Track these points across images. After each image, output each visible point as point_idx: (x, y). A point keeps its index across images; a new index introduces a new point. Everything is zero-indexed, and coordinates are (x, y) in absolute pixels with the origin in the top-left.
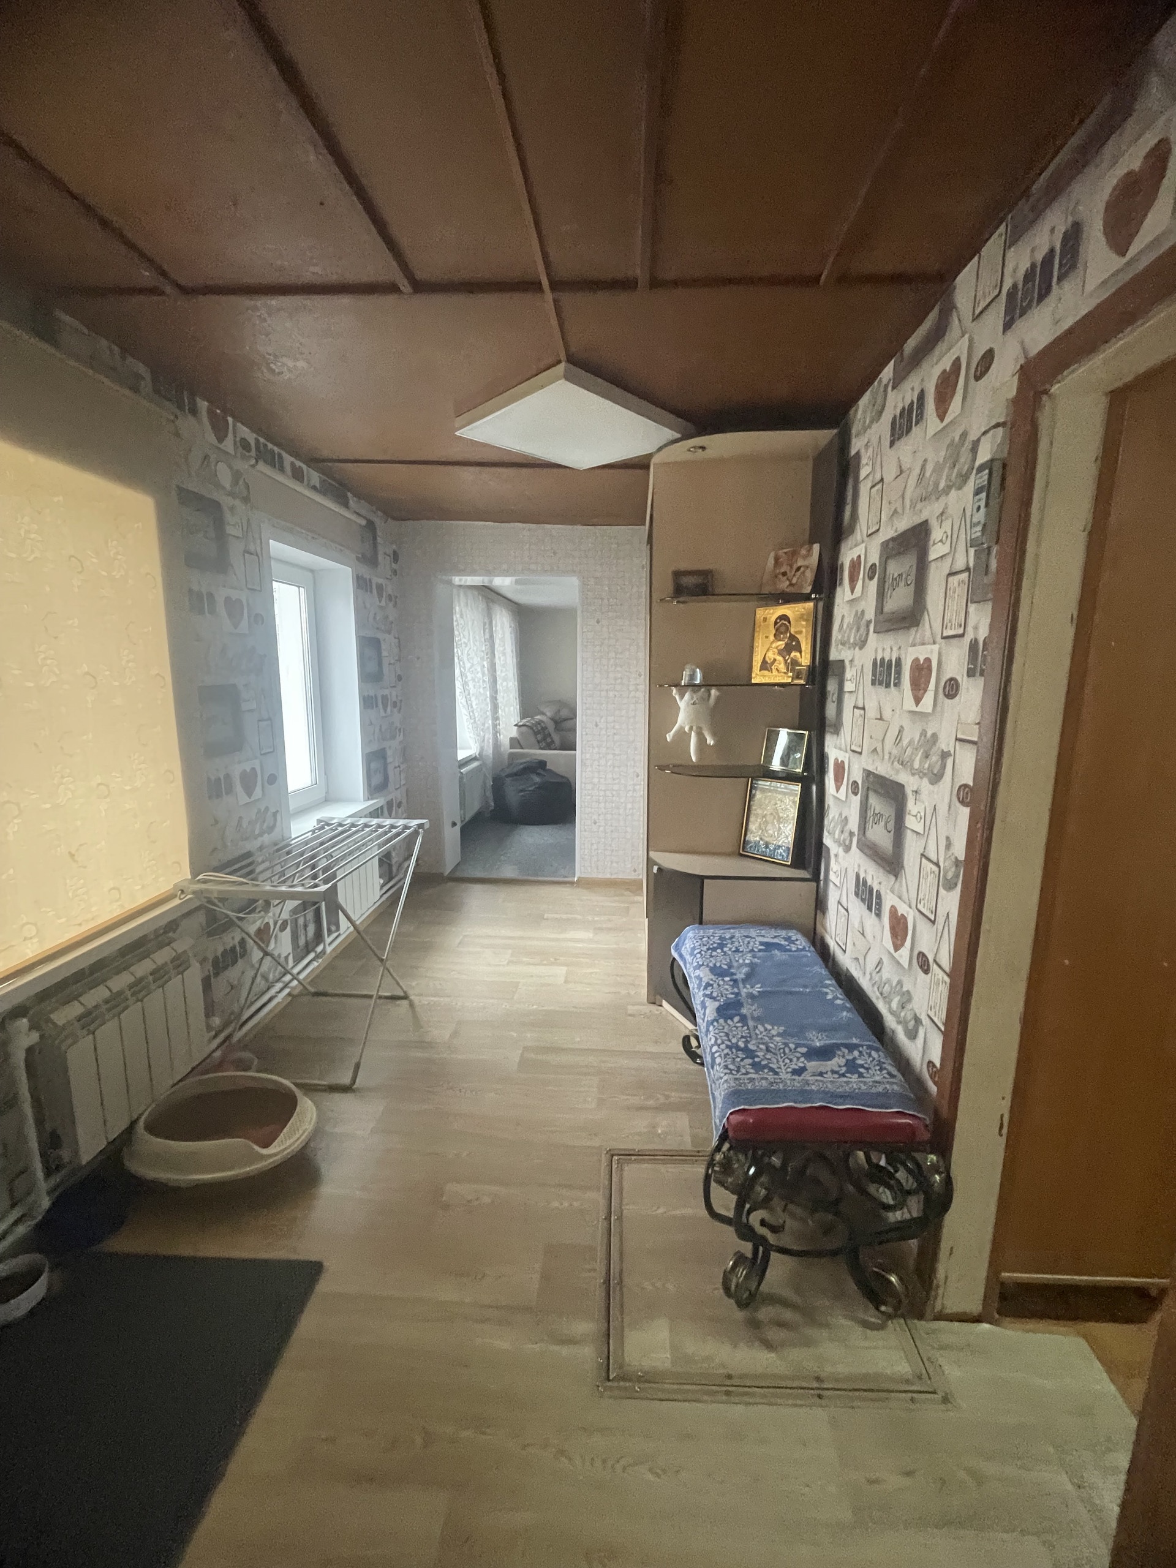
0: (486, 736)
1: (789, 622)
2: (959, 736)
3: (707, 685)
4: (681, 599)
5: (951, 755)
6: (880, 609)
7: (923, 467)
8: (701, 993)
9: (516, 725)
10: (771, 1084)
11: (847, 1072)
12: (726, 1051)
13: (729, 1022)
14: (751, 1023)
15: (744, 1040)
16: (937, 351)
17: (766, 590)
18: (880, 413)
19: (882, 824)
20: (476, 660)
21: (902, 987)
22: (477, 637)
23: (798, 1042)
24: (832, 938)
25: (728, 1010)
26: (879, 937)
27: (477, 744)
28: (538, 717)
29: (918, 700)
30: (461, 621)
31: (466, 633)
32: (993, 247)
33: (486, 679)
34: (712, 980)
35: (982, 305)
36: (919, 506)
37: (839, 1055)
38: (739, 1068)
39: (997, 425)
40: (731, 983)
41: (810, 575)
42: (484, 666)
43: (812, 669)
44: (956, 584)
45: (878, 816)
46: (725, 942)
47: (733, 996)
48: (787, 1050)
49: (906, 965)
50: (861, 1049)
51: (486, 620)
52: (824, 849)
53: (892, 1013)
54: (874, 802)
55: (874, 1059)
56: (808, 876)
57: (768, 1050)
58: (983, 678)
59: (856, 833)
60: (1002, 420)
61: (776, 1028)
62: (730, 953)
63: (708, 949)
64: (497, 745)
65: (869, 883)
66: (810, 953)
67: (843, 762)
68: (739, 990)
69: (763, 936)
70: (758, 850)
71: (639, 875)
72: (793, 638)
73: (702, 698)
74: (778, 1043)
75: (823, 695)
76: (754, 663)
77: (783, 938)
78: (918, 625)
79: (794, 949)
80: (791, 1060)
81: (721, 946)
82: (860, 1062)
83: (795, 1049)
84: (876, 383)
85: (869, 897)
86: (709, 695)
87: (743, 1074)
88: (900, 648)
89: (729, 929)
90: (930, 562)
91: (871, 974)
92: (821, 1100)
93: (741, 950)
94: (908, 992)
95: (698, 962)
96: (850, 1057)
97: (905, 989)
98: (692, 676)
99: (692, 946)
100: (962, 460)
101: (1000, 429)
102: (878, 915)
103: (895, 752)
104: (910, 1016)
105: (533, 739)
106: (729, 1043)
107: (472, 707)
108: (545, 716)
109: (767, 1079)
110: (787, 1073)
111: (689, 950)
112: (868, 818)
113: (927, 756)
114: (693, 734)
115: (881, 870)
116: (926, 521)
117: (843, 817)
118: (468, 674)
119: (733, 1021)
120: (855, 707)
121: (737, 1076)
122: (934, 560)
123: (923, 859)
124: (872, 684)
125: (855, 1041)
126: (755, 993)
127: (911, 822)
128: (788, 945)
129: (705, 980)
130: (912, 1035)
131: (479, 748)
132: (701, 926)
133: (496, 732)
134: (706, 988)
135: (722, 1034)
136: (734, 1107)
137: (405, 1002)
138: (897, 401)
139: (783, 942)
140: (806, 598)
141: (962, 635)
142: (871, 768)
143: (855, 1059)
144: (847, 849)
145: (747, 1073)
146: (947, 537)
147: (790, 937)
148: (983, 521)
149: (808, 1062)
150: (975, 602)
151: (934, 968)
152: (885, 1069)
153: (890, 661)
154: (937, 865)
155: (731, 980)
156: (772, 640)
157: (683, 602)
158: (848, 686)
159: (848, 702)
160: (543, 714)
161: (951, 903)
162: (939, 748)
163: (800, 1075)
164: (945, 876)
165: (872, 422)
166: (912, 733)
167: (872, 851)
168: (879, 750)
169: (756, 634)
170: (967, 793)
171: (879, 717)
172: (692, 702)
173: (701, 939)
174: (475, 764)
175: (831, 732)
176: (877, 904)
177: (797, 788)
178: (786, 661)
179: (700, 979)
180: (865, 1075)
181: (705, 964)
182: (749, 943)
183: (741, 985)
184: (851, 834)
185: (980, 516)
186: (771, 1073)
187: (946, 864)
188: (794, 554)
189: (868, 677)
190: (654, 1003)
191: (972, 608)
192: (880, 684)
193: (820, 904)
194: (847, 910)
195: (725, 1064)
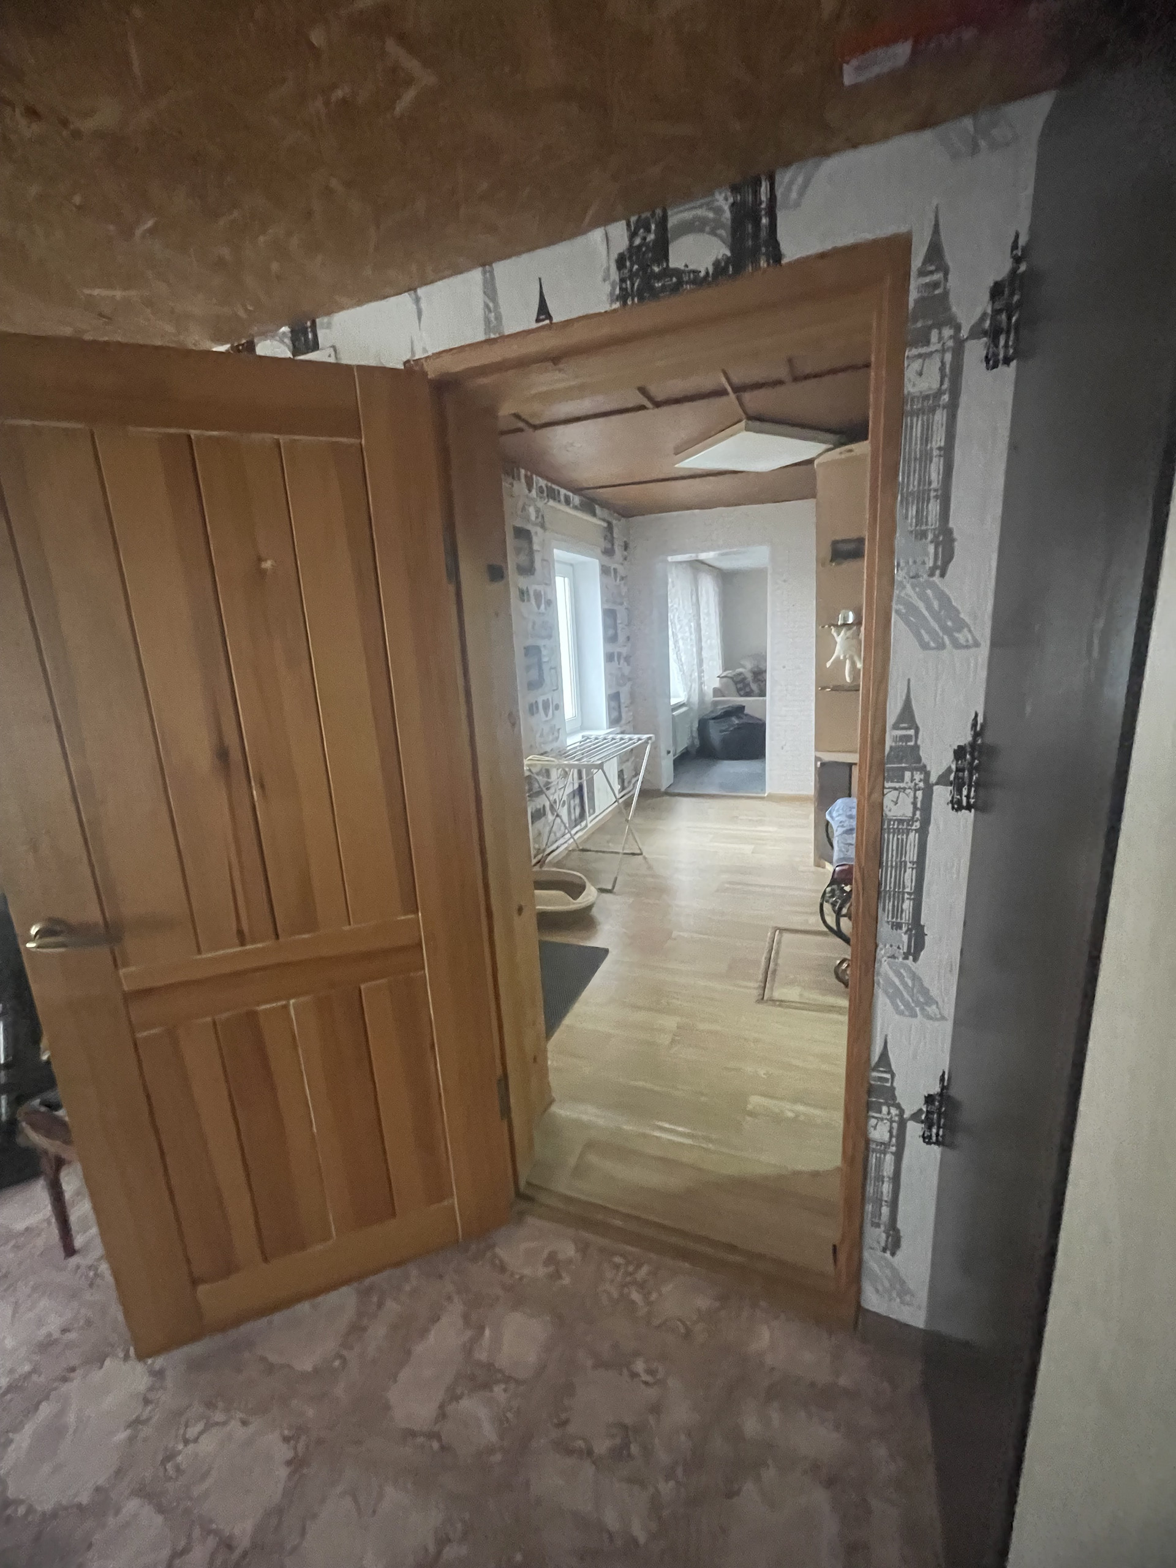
0: (693, 686)
3: (857, 625)
4: (837, 561)
9: (718, 677)
20: (685, 621)
22: (686, 602)
27: (686, 693)
28: (739, 670)
30: (674, 591)
31: (677, 600)
33: (693, 637)
42: (691, 626)
51: (693, 587)
64: (702, 693)
73: (853, 634)
86: (859, 630)
95: (840, 819)
98: (845, 618)
99: (838, 810)
105: (733, 688)
107: (681, 660)
108: (746, 668)
111: (836, 813)
114: (847, 661)
118: (678, 634)
131: (687, 695)
132: (847, 797)
133: (701, 684)
137: (641, 857)
157: (838, 564)
160: (743, 666)
172: (846, 638)
174: (684, 709)
190: (819, 866)
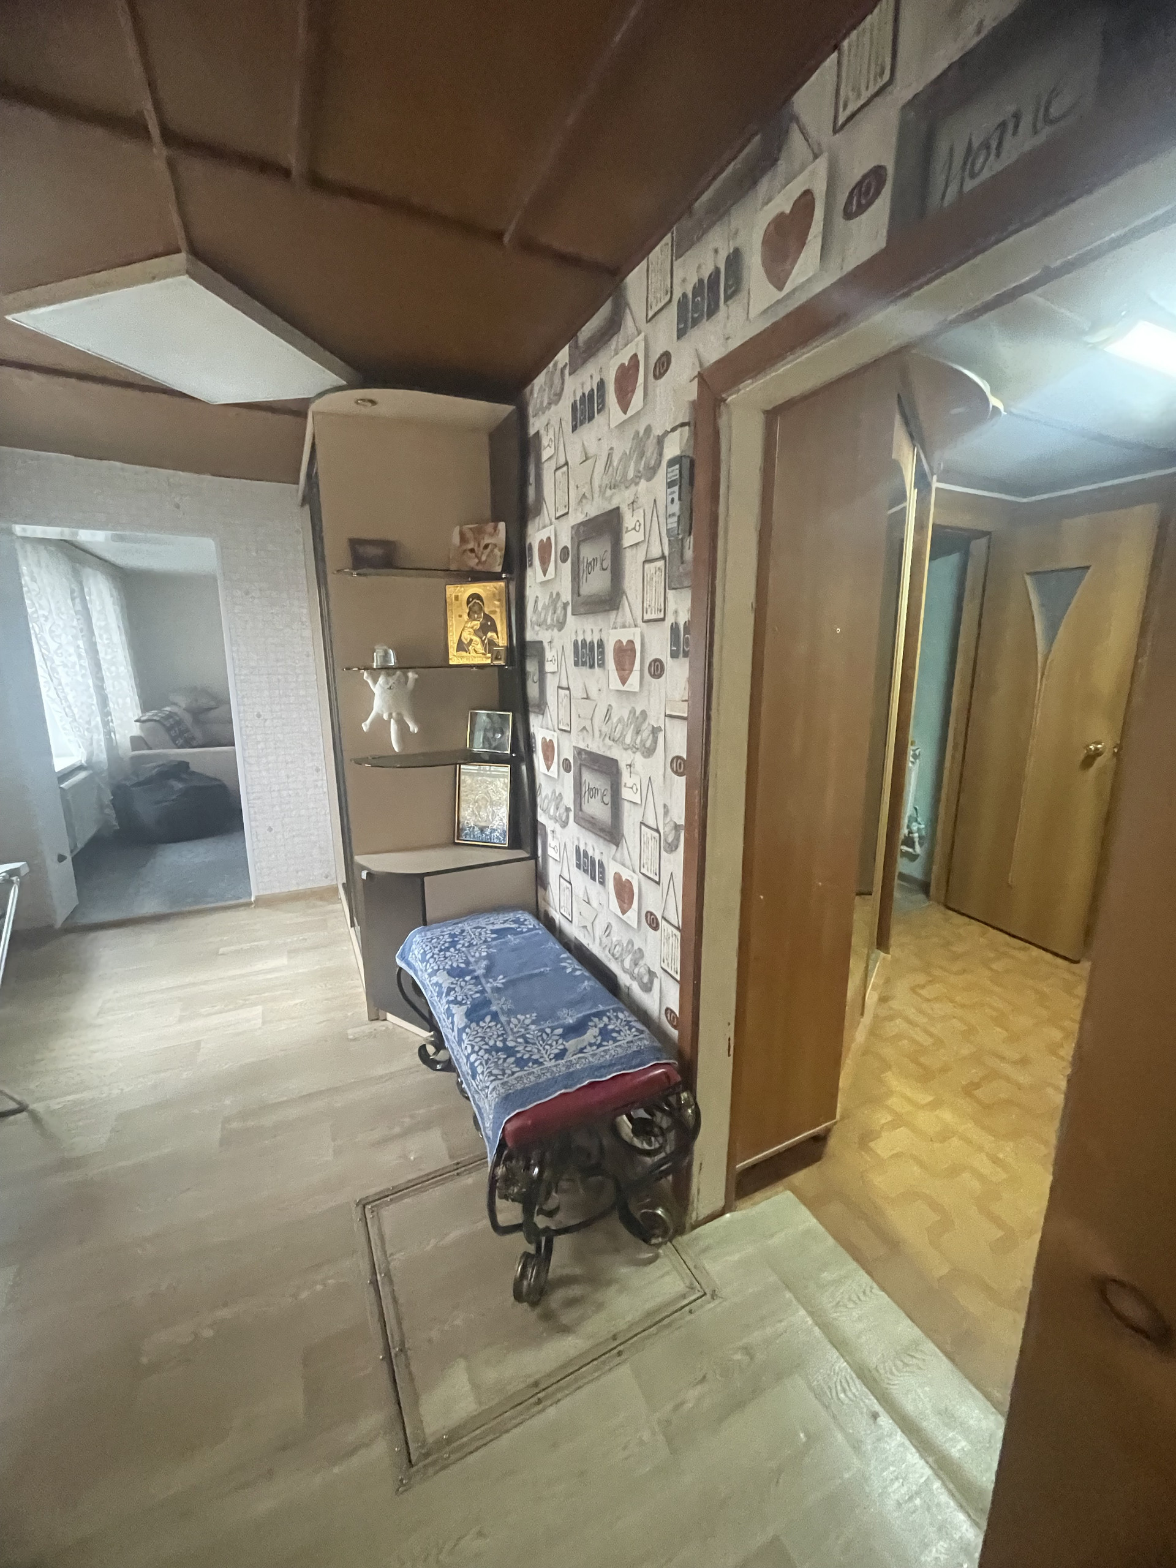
0: (95, 737)
1: (482, 601)
2: (668, 713)
3: (403, 667)
4: (360, 571)
5: (661, 730)
6: (576, 591)
7: (610, 456)
8: (444, 1001)
9: (136, 721)
10: (539, 1077)
11: (603, 1040)
12: (486, 1056)
13: (482, 1024)
14: (503, 1019)
15: (501, 1038)
16: (613, 344)
17: (453, 567)
18: (559, 395)
19: (599, 797)
20: (65, 639)
21: (633, 945)
22: (63, 609)
23: (553, 1025)
24: (556, 911)
25: (476, 1012)
26: (604, 903)
27: (82, 750)
28: (168, 709)
29: (624, 681)
30: (33, 586)
31: (44, 602)
32: (660, 253)
33: (85, 663)
34: (452, 983)
35: (655, 309)
36: (609, 492)
37: (592, 1026)
38: (503, 1071)
39: (683, 425)
40: (473, 981)
41: (499, 553)
42: (78, 647)
43: (510, 649)
44: (653, 571)
45: (593, 792)
46: (456, 939)
47: (478, 995)
48: (545, 1036)
49: (635, 926)
50: (608, 1014)
51: (75, 587)
52: (539, 827)
53: (625, 971)
54: (588, 777)
55: (622, 1020)
56: (527, 855)
57: (527, 1042)
58: (687, 660)
59: (572, 808)
60: (686, 420)
61: (528, 1016)
62: (464, 949)
63: (441, 950)
64: (111, 747)
65: (590, 854)
66: (541, 931)
67: (551, 741)
68: (482, 986)
69: (493, 923)
70: (474, 836)
71: (332, 880)
72: (487, 617)
73: (398, 680)
74: (534, 1031)
75: (523, 675)
76: (450, 644)
77: (512, 921)
78: (618, 609)
79: (525, 930)
80: (551, 1045)
81: (453, 944)
82: (610, 1027)
83: (552, 1032)
84: (551, 365)
85: (592, 868)
86: (407, 678)
87: (509, 1076)
88: (601, 630)
89: (457, 923)
90: (625, 548)
91: (600, 939)
92: (589, 1077)
93: (475, 943)
94: (640, 950)
95: (432, 968)
96: (602, 1025)
97: (636, 947)
98: (386, 655)
99: (422, 951)
100: (648, 454)
101: (687, 428)
102: (602, 883)
103: (605, 729)
104: (643, 970)
105: (164, 737)
106: (487, 1047)
107: (67, 700)
108: (178, 707)
109: (534, 1073)
110: (551, 1059)
111: (420, 956)
112: (583, 793)
113: (638, 732)
114: (392, 721)
115: (601, 841)
116: (618, 508)
117: (557, 794)
118: (55, 657)
119: (484, 1022)
120: (559, 687)
121: (506, 1080)
122: (629, 547)
123: (643, 827)
124: (575, 665)
125: (601, 1008)
126: (500, 985)
127: (626, 794)
128: (519, 927)
129: (445, 986)
130: (647, 988)
131: (85, 753)
132: (427, 928)
133: (108, 733)
134: (448, 994)
135: (478, 1039)
136: (509, 1114)
137: (23, 1115)
138: (577, 385)
139: (513, 926)
140: (496, 577)
141: (663, 619)
142: (582, 746)
143: (606, 1025)
144: (564, 824)
145: (513, 1073)
146: (640, 526)
147: (519, 918)
148: (678, 513)
149: (567, 1042)
150: (674, 589)
151: (663, 924)
152: (634, 1027)
153: (592, 643)
154: (657, 831)
155: (472, 979)
156: (466, 620)
157: (365, 575)
158: (549, 667)
159: (551, 683)
160: (175, 704)
161: (675, 864)
162: (649, 724)
163: (562, 1059)
164: (665, 840)
165: (550, 404)
166: (621, 711)
167: (590, 824)
168: (589, 728)
169: (449, 613)
170: (680, 764)
171: (585, 697)
172: (388, 687)
173: (430, 942)
174: (82, 775)
175: (534, 712)
176: (600, 873)
177: (506, 770)
178: (483, 642)
179: (440, 986)
180: (618, 1038)
181: (441, 967)
182: (480, 934)
183: (483, 981)
184: (568, 810)
185: (675, 508)
186: (535, 1066)
187: (666, 829)
188: (479, 532)
189: (571, 659)
190: (377, 1019)
191: (671, 594)
192: (584, 664)
193: (540, 879)
194: (570, 883)
195: (489, 1070)
